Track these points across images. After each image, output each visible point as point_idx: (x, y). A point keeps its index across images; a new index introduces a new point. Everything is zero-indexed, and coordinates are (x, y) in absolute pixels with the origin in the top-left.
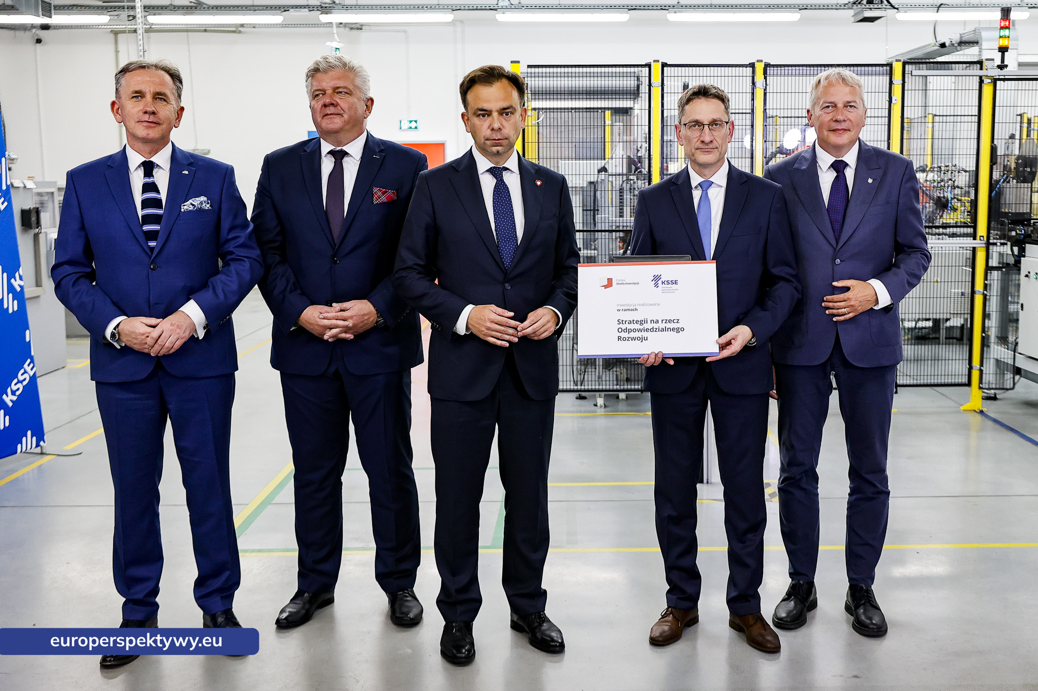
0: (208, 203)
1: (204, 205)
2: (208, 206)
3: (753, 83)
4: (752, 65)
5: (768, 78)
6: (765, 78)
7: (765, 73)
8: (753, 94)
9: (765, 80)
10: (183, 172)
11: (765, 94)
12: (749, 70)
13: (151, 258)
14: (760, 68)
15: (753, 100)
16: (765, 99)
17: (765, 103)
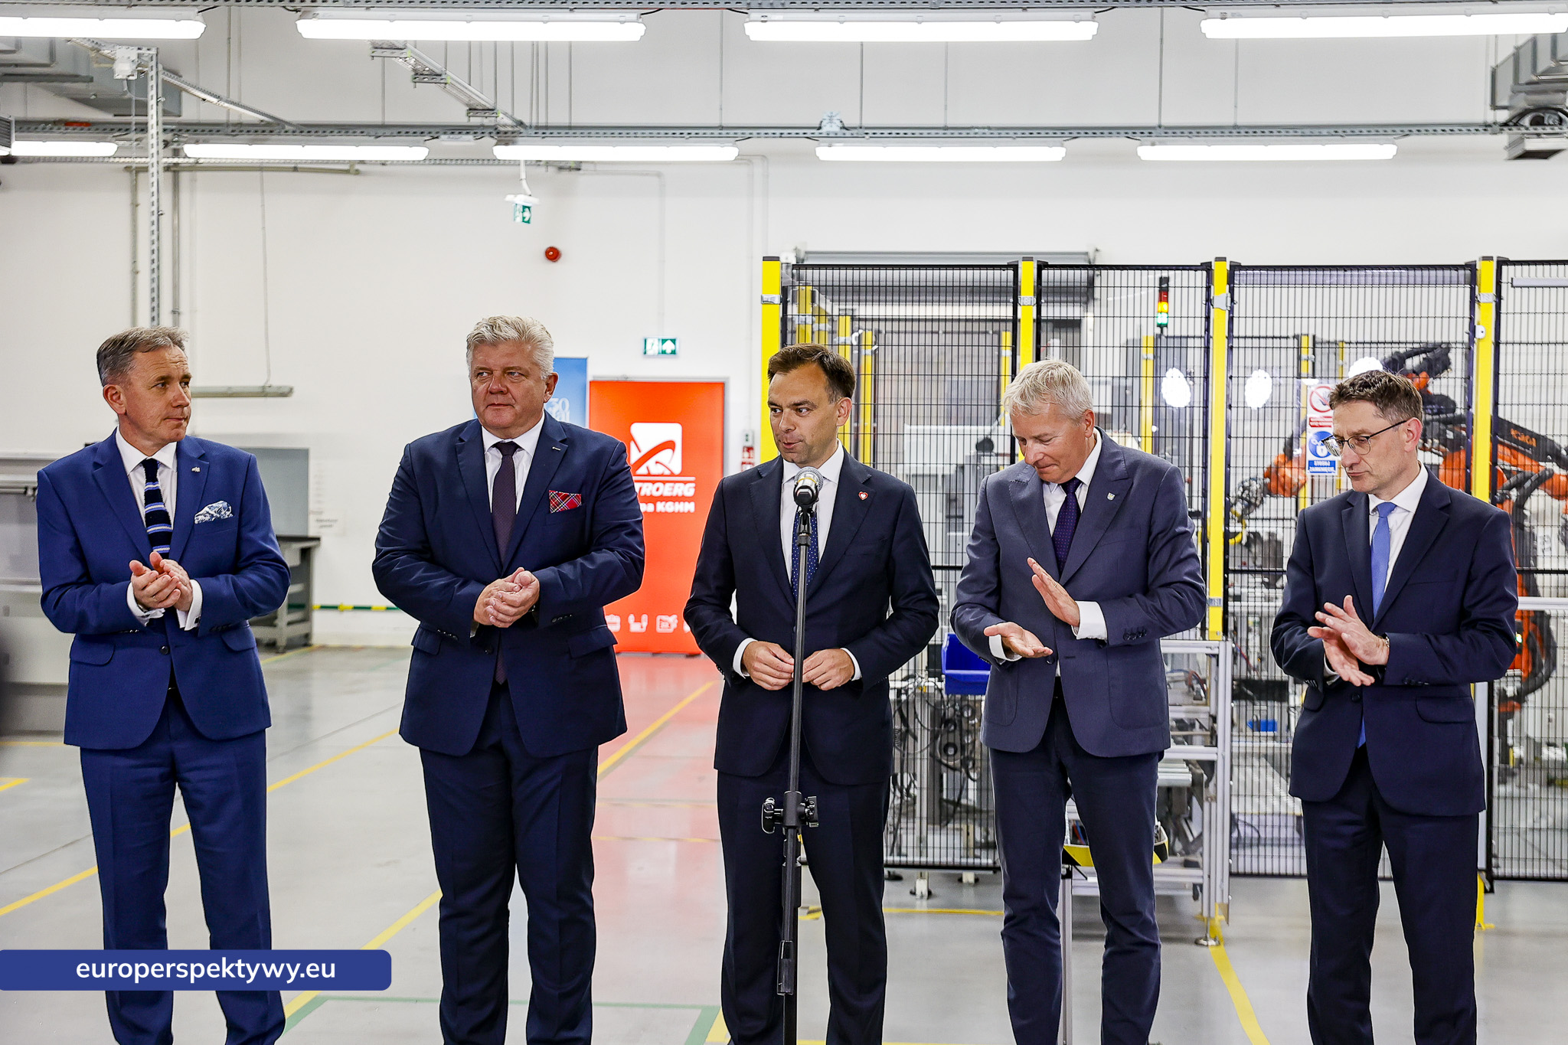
0: (228, 510)
1: (223, 513)
2: (228, 513)
3: (1209, 301)
4: (1207, 267)
5: (1236, 290)
6: (1232, 291)
7: (1231, 280)
8: (1208, 318)
9: (1229, 295)
10: (192, 470)
11: (1231, 320)
12: (1202, 275)
14: (1221, 272)
15: (1207, 330)
16: (1230, 330)
17: (1230, 337)
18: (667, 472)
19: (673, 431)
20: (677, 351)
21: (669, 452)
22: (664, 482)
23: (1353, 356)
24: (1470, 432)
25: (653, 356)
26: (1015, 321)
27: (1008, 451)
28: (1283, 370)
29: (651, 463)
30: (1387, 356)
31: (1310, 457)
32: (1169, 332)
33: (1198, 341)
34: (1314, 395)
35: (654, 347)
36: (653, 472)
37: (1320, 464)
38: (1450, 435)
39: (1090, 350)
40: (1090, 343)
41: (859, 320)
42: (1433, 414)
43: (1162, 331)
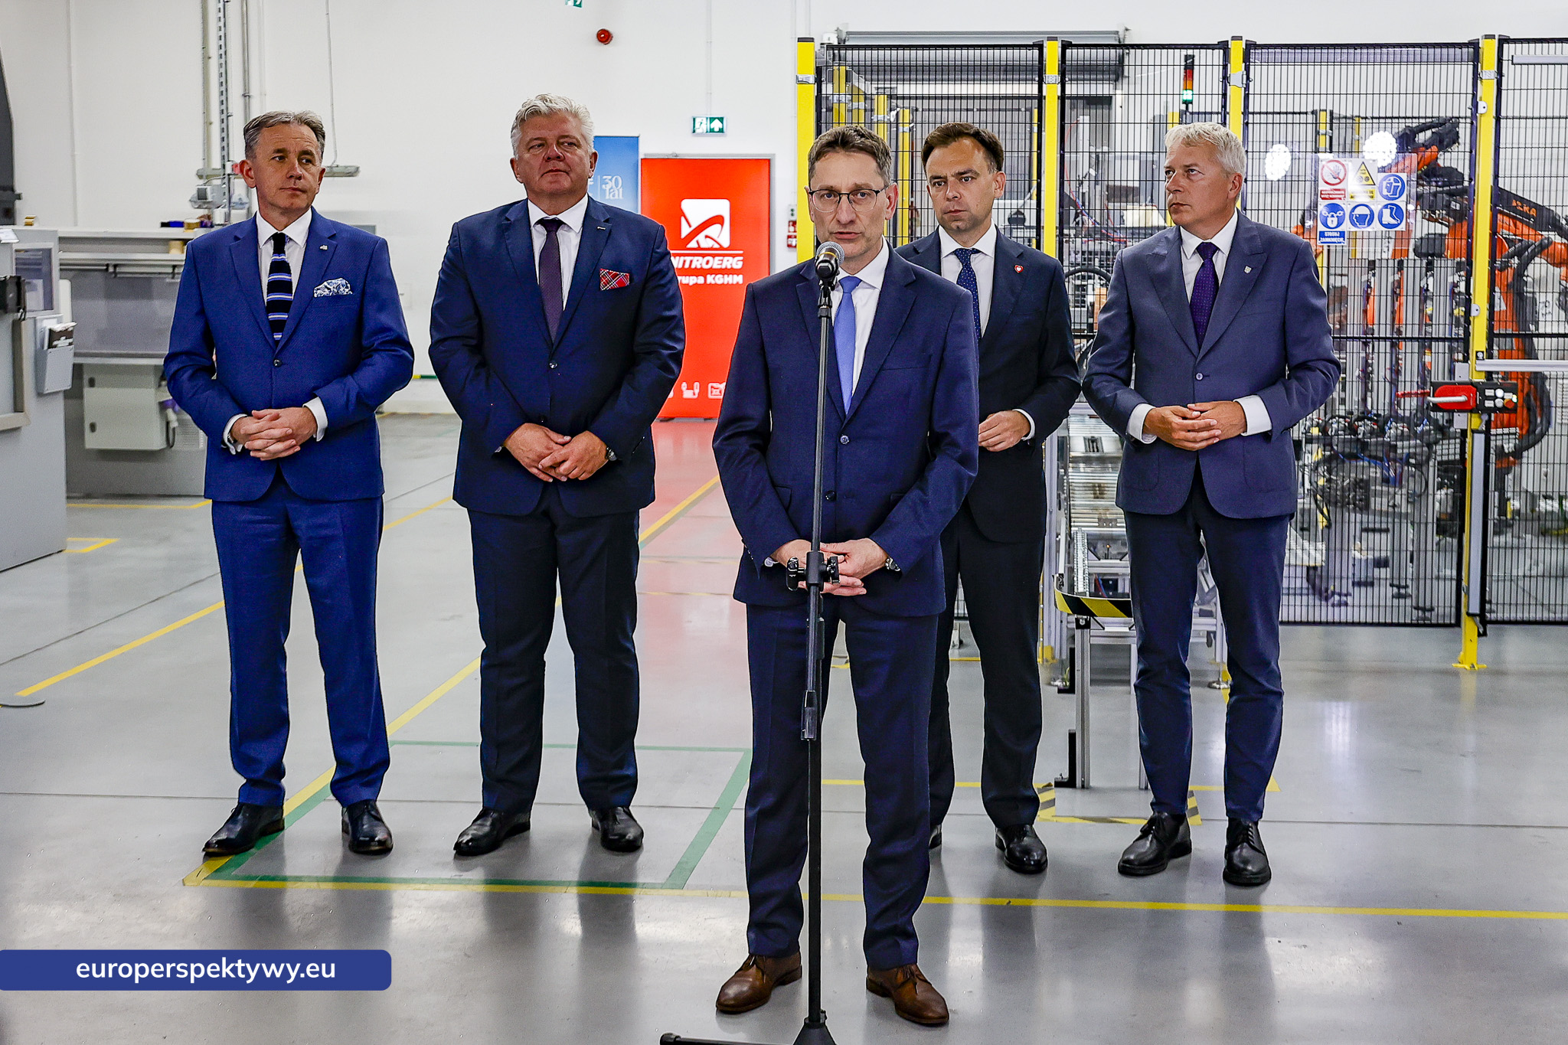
0: (347, 287)
1: (342, 289)
2: (347, 290)
3: (1226, 77)
4: (1224, 46)
5: (1252, 68)
6: (1247, 69)
7: (1246, 58)
8: (1224, 95)
9: (1245, 73)
10: (321, 248)
11: (1246, 96)
12: (1219, 54)
13: (274, 352)
14: (1237, 50)
15: (1224, 106)
16: (1246, 106)
17: (1246, 113)
18: (716, 246)
19: (721, 207)
20: (725, 130)
21: (718, 226)
22: (714, 256)
23: (1369, 131)
24: (1472, 202)
25: (701, 135)
26: (1040, 98)
27: (1034, 224)
28: (1303, 145)
29: (701, 237)
30: (1400, 130)
31: (1321, 228)
32: (1192, 108)
33: (1215, 117)
34: (1326, 169)
35: (702, 127)
36: (703, 245)
37: (1331, 234)
38: (1455, 206)
39: (1118, 126)
40: (1118, 120)
41: (897, 98)
42: (1437, 186)
43: (1187, 108)
